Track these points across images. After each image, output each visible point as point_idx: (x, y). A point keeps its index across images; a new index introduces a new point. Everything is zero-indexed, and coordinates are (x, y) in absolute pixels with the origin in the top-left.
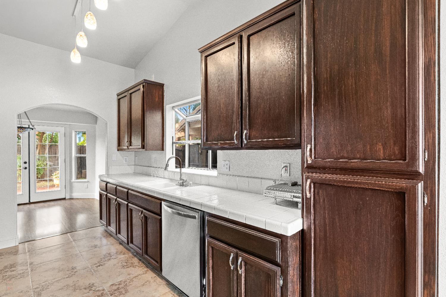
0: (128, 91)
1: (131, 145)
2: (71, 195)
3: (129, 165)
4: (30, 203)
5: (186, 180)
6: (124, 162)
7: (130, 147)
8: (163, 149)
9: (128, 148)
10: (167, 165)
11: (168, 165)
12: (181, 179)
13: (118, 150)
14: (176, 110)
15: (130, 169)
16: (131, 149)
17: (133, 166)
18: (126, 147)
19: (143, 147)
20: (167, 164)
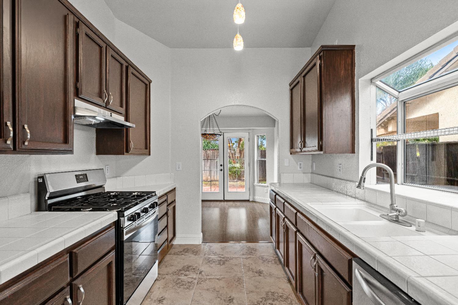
0: (302, 73)
1: (304, 147)
2: (254, 198)
3: (305, 173)
4: (224, 201)
5: (406, 212)
6: (299, 169)
7: (304, 149)
8: (353, 151)
9: (301, 150)
10: (363, 179)
11: (365, 178)
12: (392, 208)
13: (291, 154)
14: (379, 83)
15: (306, 179)
16: (305, 151)
17: (310, 174)
18: (299, 150)
19: (321, 148)
20: (361, 178)
